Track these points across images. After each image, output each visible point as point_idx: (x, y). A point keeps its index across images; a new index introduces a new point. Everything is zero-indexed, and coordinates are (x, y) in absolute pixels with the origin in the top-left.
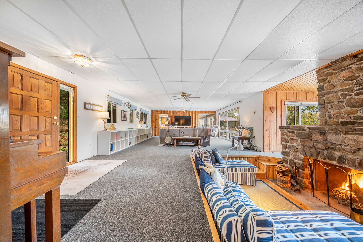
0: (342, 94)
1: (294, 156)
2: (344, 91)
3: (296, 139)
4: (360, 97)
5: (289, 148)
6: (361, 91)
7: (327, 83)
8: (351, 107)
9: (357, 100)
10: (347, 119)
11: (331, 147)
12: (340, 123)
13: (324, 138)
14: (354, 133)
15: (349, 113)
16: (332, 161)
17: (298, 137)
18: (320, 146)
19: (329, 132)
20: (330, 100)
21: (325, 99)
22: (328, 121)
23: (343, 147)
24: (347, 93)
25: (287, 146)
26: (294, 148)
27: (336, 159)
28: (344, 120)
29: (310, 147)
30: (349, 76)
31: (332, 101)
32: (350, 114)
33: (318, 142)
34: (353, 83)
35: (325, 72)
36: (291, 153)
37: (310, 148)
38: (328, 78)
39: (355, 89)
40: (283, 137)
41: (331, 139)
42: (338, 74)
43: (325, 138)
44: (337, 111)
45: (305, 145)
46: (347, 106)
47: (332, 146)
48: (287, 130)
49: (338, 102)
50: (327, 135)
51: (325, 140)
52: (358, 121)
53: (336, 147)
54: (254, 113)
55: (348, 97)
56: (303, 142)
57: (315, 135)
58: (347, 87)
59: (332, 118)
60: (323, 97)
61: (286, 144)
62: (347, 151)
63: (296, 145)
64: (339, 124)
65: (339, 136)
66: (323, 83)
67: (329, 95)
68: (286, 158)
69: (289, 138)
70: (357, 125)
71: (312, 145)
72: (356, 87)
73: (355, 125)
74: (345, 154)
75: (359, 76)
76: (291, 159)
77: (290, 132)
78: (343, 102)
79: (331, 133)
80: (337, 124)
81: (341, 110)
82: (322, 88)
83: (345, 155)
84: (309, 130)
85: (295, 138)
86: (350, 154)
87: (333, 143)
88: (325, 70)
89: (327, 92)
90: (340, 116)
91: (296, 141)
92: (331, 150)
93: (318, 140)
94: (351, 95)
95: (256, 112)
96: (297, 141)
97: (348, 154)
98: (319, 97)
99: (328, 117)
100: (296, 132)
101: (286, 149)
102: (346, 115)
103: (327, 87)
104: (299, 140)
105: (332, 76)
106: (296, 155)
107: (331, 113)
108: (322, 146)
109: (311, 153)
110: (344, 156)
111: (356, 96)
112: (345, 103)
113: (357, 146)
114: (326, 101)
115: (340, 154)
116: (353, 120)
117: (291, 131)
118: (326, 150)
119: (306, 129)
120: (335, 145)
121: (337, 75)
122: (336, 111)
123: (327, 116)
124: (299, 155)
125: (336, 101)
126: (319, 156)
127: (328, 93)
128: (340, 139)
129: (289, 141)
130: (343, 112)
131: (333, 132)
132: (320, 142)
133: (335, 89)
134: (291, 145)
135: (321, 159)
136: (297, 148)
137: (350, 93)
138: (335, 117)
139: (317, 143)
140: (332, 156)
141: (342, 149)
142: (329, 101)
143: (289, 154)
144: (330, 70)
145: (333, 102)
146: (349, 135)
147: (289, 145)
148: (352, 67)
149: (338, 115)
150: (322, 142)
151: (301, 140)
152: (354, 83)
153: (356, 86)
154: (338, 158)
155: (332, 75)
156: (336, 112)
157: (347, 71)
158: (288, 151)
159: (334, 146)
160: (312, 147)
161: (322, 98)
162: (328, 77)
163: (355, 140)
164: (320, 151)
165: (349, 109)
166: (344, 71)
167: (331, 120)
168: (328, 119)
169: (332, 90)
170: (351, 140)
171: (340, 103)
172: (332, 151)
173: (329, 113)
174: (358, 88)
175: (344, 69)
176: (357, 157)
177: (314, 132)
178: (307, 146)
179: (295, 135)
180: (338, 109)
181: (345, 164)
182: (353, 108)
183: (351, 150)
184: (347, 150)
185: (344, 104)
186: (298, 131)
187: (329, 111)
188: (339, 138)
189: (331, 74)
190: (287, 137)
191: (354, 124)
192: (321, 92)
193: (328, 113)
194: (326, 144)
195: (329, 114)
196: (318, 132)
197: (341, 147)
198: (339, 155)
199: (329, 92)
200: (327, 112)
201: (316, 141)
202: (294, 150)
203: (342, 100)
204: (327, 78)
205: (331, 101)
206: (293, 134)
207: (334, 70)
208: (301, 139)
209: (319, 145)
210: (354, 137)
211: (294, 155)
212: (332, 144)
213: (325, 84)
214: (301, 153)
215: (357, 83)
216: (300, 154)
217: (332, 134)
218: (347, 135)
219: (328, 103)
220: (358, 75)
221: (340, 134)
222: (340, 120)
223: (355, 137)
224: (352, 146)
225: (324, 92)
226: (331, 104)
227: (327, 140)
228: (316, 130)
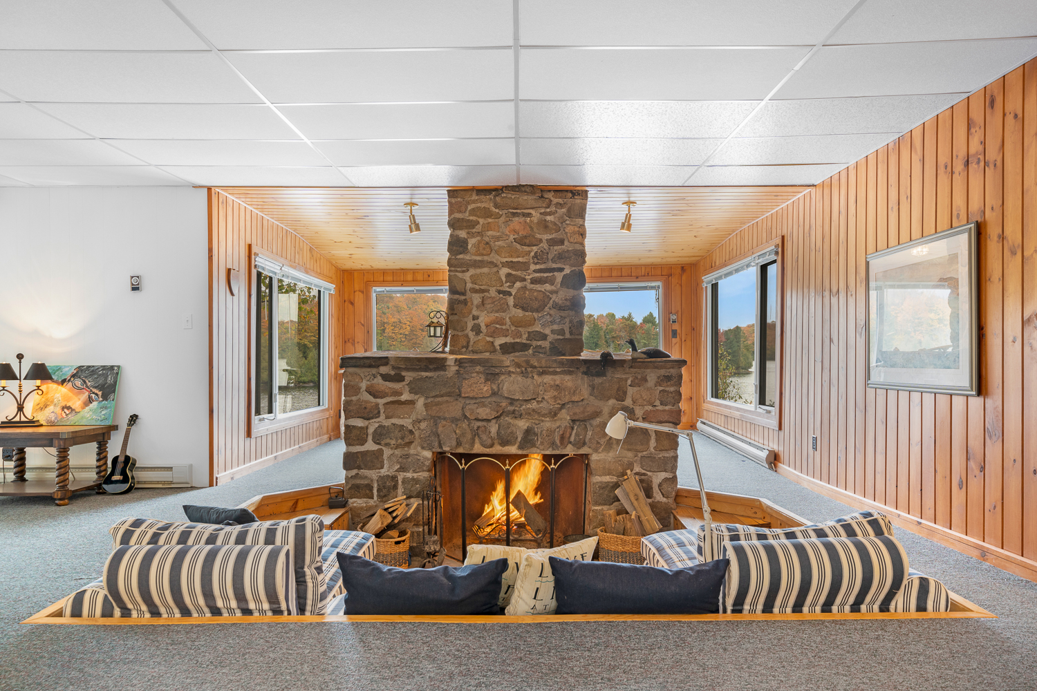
0: (508, 275)
1: (400, 460)
2: (511, 268)
3: (411, 401)
4: (539, 289)
5: (381, 435)
6: (542, 274)
7: (477, 236)
8: (524, 309)
9: (535, 294)
10: (514, 339)
11: (509, 411)
12: (498, 348)
13: (492, 389)
14: (558, 370)
15: (517, 323)
16: (507, 447)
17: (416, 393)
18: (484, 412)
19: (510, 371)
20: (481, 283)
21: (468, 279)
22: (471, 343)
23: (534, 405)
24: (519, 273)
25: (371, 430)
26: (400, 431)
27: (517, 438)
28: (508, 340)
29: (455, 420)
30: (525, 234)
31: (486, 287)
32: (520, 327)
33: (477, 401)
34: (530, 252)
35: (474, 202)
36: (387, 452)
37: (452, 422)
38: (481, 223)
39: (533, 267)
40: (354, 398)
41: (511, 389)
42: (502, 219)
43: (495, 387)
44: (496, 315)
45: (439, 417)
46: (515, 306)
47: (511, 408)
48: (374, 371)
49: (499, 292)
50: (501, 379)
51: (494, 394)
52: (534, 343)
53: (520, 407)
54: (135, 288)
55: (518, 284)
56: (434, 408)
57: (472, 380)
58: (520, 259)
59: (482, 332)
60: (463, 272)
61: (367, 422)
62: (542, 413)
63: (407, 422)
64: (494, 351)
65: (529, 380)
66: (468, 233)
67: (478, 271)
68: (366, 477)
69: (381, 401)
70: (531, 351)
71: (458, 414)
72: (536, 264)
73: (526, 353)
74: (537, 422)
75: (541, 241)
76: (387, 473)
77: (386, 378)
78: (510, 294)
79: (513, 372)
80: (492, 350)
81: (503, 314)
82: (462, 246)
83: (537, 424)
84: (457, 368)
85: (404, 397)
86: (548, 419)
87: (514, 399)
88: (475, 197)
89: (475, 261)
90: (502, 328)
91: (407, 408)
92: (508, 419)
93: (476, 396)
94: (524, 280)
95: (145, 284)
96: (411, 406)
97: (543, 421)
98: (453, 269)
99: (472, 330)
100: (409, 376)
101: (363, 441)
102: (513, 328)
103: (477, 246)
104: (421, 402)
105: (490, 220)
106: (407, 456)
107: (481, 319)
108: (488, 410)
109: (457, 439)
110: (534, 428)
111: (532, 286)
112: (512, 297)
113: (560, 399)
114: (469, 285)
115: (527, 425)
116: (525, 342)
117: (392, 373)
118: (494, 421)
119: (453, 364)
120: (518, 402)
121: (501, 222)
122: (494, 316)
123: (470, 328)
124: (416, 455)
125: (494, 290)
126: (477, 440)
127: (477, 264)
128: (531, 387)
129: (379, 412)
130: (507, 319)
131: (518, 370)
132: (483, 400)
133: (494, 258)
134: (387, 423)
135: (482, 448)
136: (411, 432)
137: (523, 276)
138: (489, 331)
139: (476, 405)
140: (512, 433)
141: (534, 410)
142: (477, 287)
143: (377, 458)
144: (486, 203)
145: (488, 291)
146: (547, 376)
147: (377, 425)
148: (530, 214)
149: (498, 326)
150: (489, 400)
151: (429, 400)
152: (532, 254)
153: (536, 261)
154: (522, 436)
155: (490, 216)
156: (494, 318)
157: (522, 219)
158: (375, 447)
159: (516, 407)
160: (460, 420)
161: (460, 275)
162: (481, 221)
163: (557, 385)
164: (479, 427)
165: (519, 313)
166: (517, 219)
167: (480, 338)
168: (471, 335)
169: (486, 258)
170: (551, 386)
171: (501, 295)
172: (511, 421)
173: (475, 318)
174: (538, 267)
175: (517, 213)
176: (558, 424)
177: (471, 373)
178: (445, 419)
179: (404, 386)
180: (497, 312)
181: (535, 447)
182: (527, 311)
183: (551, 409)
184: (544, 412)
185: (511, 301)
186: (420, 373)
187: (475, 312)
188: (528, 383)
189: (487, 213)
190: (375, 397)
191: (524, 351)
192: (459, 257)
193: (473, 320)
194: (498, 405)
195: (476, 322)
196: (481, 372)
197: (529, 406)
198: (526, 427)
199: (479, 261)
200: (471, 316)
201: (472, 398)
202: (400, 441)
203: (505, 288)
204: (478, 223)
205: (482, 287)
206: (396, 386)
207: (496, 206)
208: (427, 398)
209: (480, 410)
210: (555, 381)
211: (401, 457)
212: (512, 401)
213: (472, 235)
214: (425, 445)
215: (539, 255)
216: (419, 448)
217: (513, 376)
218: (544, 376)
219: (476, 291)
220: (538, 236)
221: (530, 375)
222: (499, 342)
223: (558, 379)
224: (551, 401)
225: (467, 257)
226: (482, 295)
227: (497, 394)
228: (478, 368)
